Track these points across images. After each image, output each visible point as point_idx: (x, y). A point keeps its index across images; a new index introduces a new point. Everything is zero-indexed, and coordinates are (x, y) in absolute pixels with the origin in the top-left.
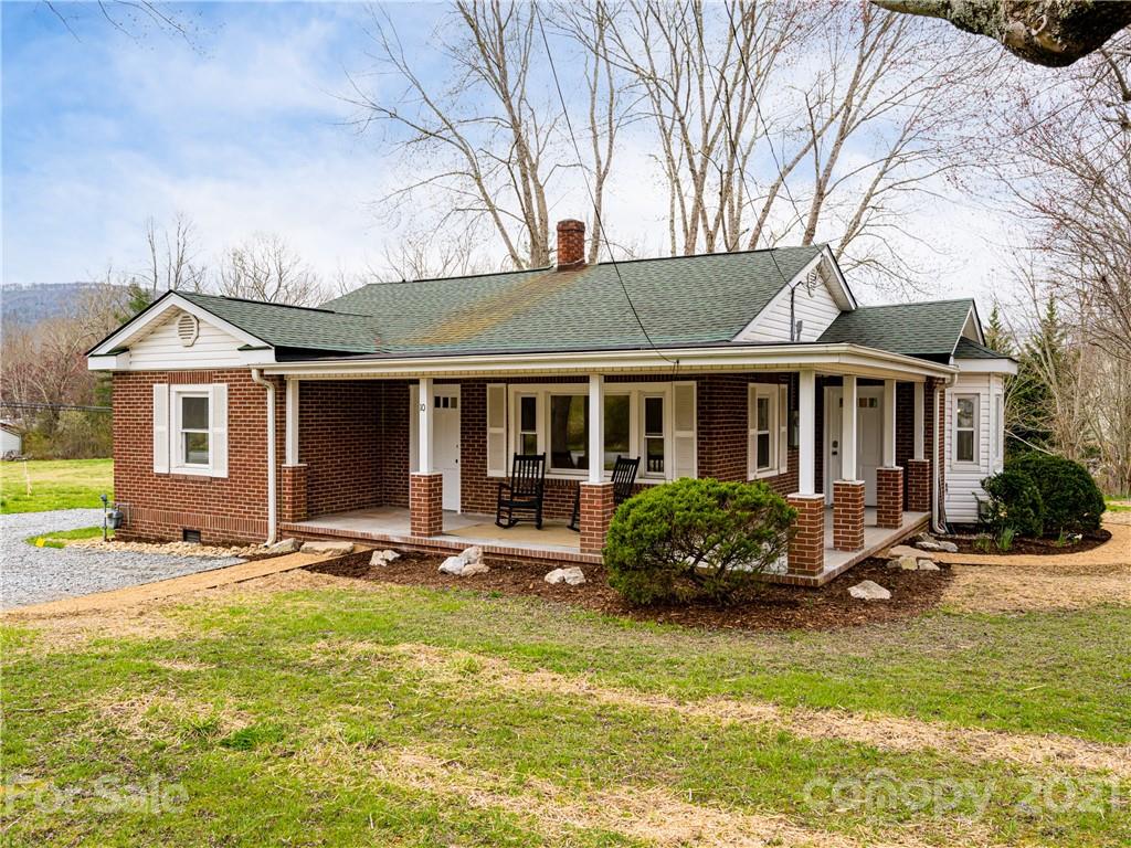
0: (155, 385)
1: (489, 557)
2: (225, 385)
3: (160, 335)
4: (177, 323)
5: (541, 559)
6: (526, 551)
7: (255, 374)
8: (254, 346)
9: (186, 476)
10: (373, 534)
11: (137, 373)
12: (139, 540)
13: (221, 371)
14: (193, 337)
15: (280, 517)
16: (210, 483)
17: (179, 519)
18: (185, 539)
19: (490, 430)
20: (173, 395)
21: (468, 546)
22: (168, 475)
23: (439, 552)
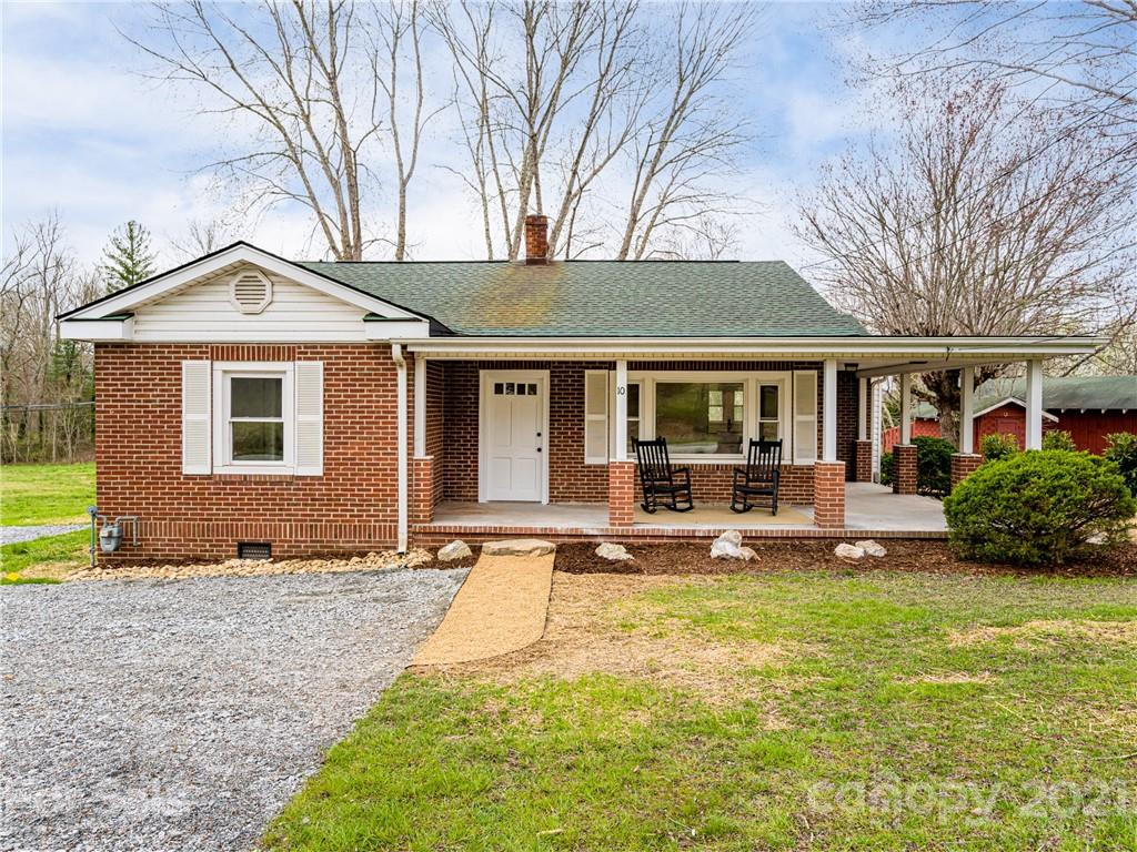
0: (184, 362)
1: (749, 539)
2: (320, 364)
3: (197, 298)
4: (233, 285)
5: (776, 538)
6: (761, 531)
7: (396, 352)
8: (389, 316)
9: (245, 476)
10: (559, 528)
11: (146, 345)
12: (150, 562)
13: (313, 346)
14: (263, 303)
15: (412, 518)
16: (291, 483)
17: (229, 530)
18: (240, 556)
19: (588, 417)
20: (218, 375)
21: (724, 531)
22: (209, 477)
23: (648, 540)
